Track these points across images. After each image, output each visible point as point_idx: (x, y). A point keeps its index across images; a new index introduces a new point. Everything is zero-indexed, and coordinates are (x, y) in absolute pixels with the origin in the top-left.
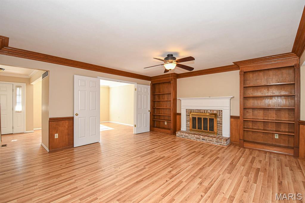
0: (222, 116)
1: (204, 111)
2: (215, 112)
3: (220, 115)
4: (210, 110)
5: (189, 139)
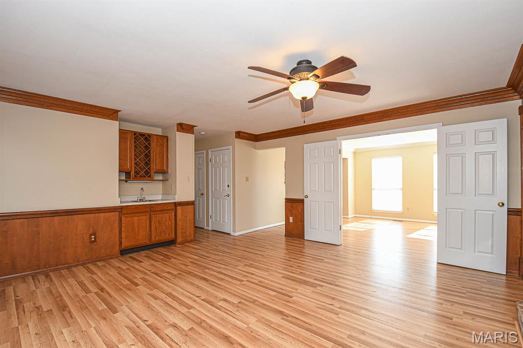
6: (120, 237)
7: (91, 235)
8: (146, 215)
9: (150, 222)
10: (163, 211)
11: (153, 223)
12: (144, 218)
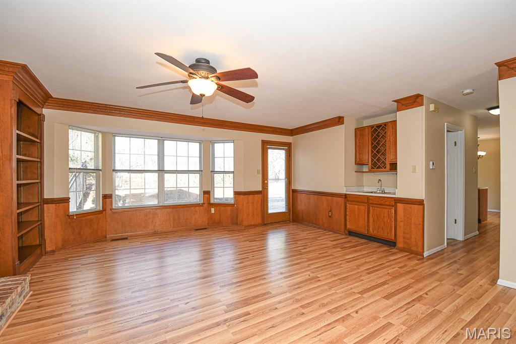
6: (345, 220)
7: (329, 212)
8: (364, 206)
9: (368, 213)
10: (381, 205)
11: (371, 215)
12: (363, 208)
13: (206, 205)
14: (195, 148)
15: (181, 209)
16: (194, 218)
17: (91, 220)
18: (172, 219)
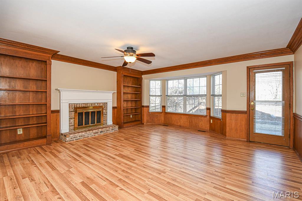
0: (107, 107)
1: (92, 104)
2: (101, 105)
3: (105, 107)
4: (97, 103)
5: (85, 137)
13: (208, 117)
14: (203, 81)
15: (193, 117)
16: (200, 123)
17: (157, 115)
18: (188, 121)
